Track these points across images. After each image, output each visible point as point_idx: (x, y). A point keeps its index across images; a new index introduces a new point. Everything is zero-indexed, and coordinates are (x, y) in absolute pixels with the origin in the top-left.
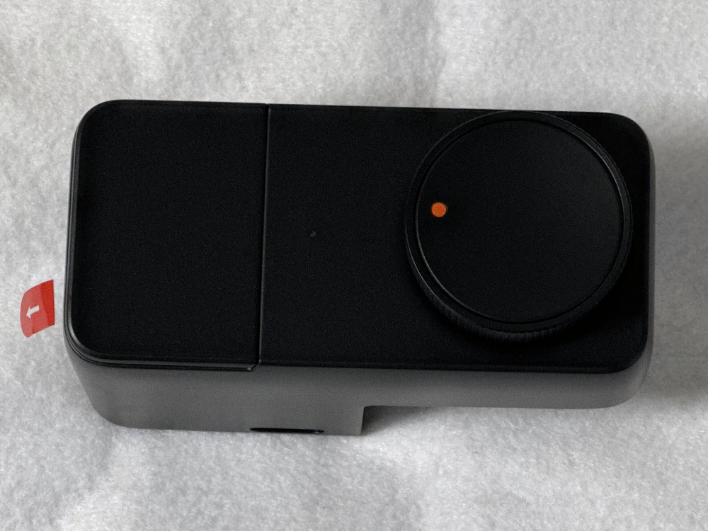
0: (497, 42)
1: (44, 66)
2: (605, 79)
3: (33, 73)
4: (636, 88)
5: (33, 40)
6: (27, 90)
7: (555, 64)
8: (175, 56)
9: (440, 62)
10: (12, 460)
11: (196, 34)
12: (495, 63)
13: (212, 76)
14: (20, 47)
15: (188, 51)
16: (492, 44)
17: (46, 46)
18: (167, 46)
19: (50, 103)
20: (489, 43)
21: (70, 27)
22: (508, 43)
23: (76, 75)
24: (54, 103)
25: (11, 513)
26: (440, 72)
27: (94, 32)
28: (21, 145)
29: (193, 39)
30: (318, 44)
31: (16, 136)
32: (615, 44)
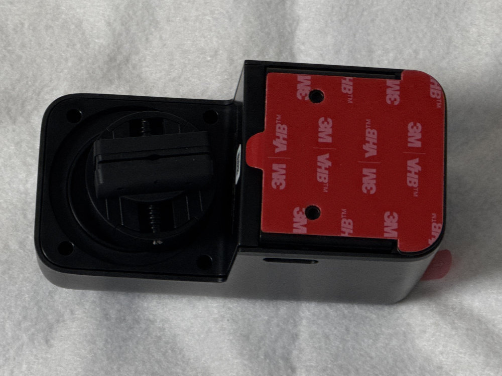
0: (333, 7)
1: (31, 41)
2: (407, 29)
3: (23, 46)
4: (429, 34)
5: (22, 24)
6: (20, 58)
7: (373, 21)
8: (118, 28)
9: (295, 24)
10: (19, 303)
11: (131, 12)
12: (333, 22)
13: (143, 39)
14: (14, 29)
15: (126, 24)
16: (330, 9)
17: (31, 28)
18: (112, 21)
19: (35, 65)
20: (328, 8)
21: (47, 14)
22: (341, 8)
23: (52, 45)
24: (38, 65)
25: (20, 338)
26: (296, 29)
27: (63, 16)
28: (18, 95)
29: (129, 15)
30: (212, 12)
31: (14, 89)
32: (413, 5)
